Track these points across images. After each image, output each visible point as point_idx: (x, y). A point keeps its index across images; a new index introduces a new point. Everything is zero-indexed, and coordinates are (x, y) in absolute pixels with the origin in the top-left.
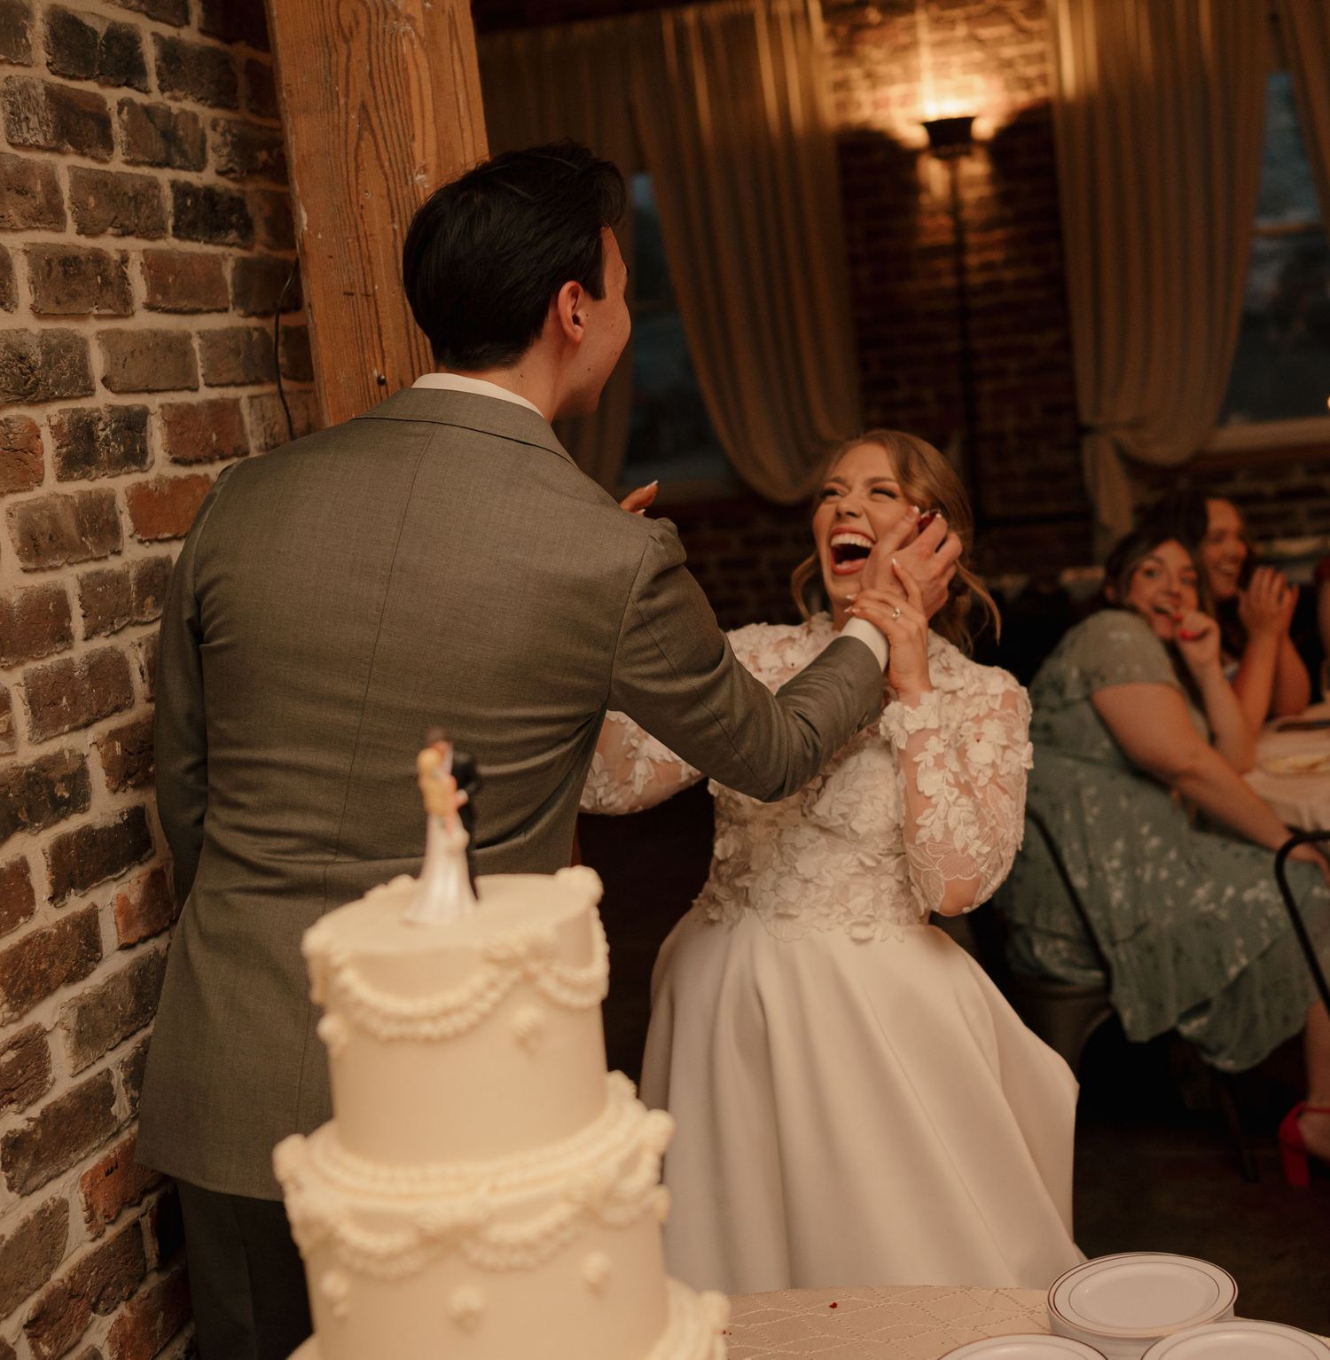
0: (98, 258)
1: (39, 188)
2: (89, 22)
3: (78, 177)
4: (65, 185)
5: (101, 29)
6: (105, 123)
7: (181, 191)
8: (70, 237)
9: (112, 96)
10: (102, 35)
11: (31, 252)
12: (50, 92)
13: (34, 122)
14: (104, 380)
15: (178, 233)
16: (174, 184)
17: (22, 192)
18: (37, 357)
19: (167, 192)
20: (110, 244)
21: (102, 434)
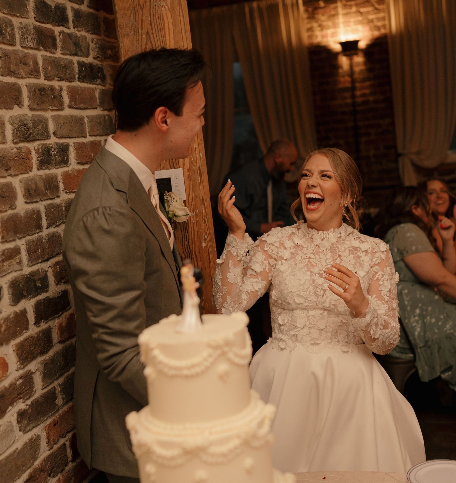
0: (52, 88)
1: (31, 63)
2: (49, 2)
3: (45, 59)
4: (40, 62)
5: (53, 5)
6: (54, 39)
7: (81, 65)
8: (42, 81)
9: (57, 30)
10: (53, 7)
11: (28, 86)
12: (35, 27)
13: (30, 38)
14: (54, 134)
15: (80, 80)
16: (78, 62)
17: (25, 64)
18: (30, 124)
19: (76, 65)
20: (56, 84)
21: (53, 153)
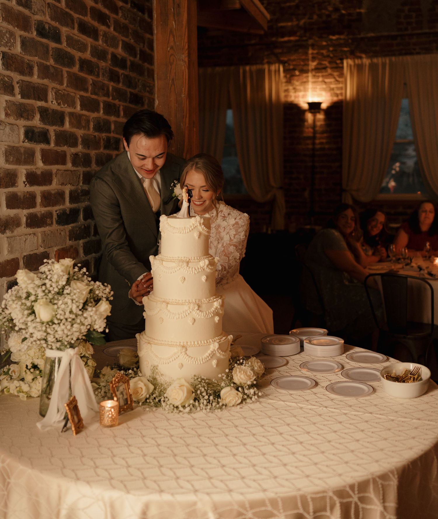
0: (115, 105)
1: (106, 89)
2: (118, 56)
3: (114, 88)
4: (111, 88)
5: (120, 57)
6: (119, 77)
7: (131, 93)
8: (110, 99)
9: (121, 71)
10: (120, 59)
11: (105, 102)
12: (110, 69)
13: (106, 75)
14: (113, 131)
15: (130, 102)
16: (130, 92)
17: (103, 89)
18: (102, 124)
19: (129, 94)
20: (117, 102)
21: (112, 142)
